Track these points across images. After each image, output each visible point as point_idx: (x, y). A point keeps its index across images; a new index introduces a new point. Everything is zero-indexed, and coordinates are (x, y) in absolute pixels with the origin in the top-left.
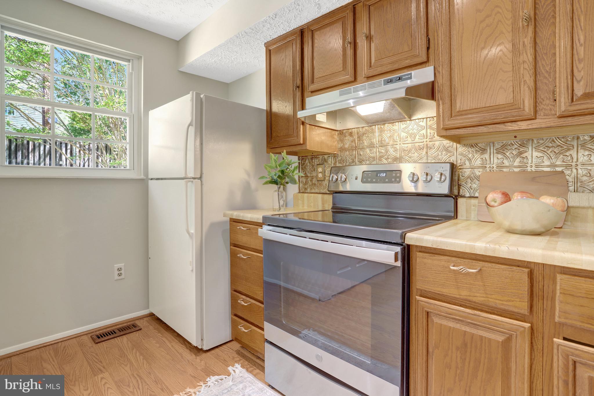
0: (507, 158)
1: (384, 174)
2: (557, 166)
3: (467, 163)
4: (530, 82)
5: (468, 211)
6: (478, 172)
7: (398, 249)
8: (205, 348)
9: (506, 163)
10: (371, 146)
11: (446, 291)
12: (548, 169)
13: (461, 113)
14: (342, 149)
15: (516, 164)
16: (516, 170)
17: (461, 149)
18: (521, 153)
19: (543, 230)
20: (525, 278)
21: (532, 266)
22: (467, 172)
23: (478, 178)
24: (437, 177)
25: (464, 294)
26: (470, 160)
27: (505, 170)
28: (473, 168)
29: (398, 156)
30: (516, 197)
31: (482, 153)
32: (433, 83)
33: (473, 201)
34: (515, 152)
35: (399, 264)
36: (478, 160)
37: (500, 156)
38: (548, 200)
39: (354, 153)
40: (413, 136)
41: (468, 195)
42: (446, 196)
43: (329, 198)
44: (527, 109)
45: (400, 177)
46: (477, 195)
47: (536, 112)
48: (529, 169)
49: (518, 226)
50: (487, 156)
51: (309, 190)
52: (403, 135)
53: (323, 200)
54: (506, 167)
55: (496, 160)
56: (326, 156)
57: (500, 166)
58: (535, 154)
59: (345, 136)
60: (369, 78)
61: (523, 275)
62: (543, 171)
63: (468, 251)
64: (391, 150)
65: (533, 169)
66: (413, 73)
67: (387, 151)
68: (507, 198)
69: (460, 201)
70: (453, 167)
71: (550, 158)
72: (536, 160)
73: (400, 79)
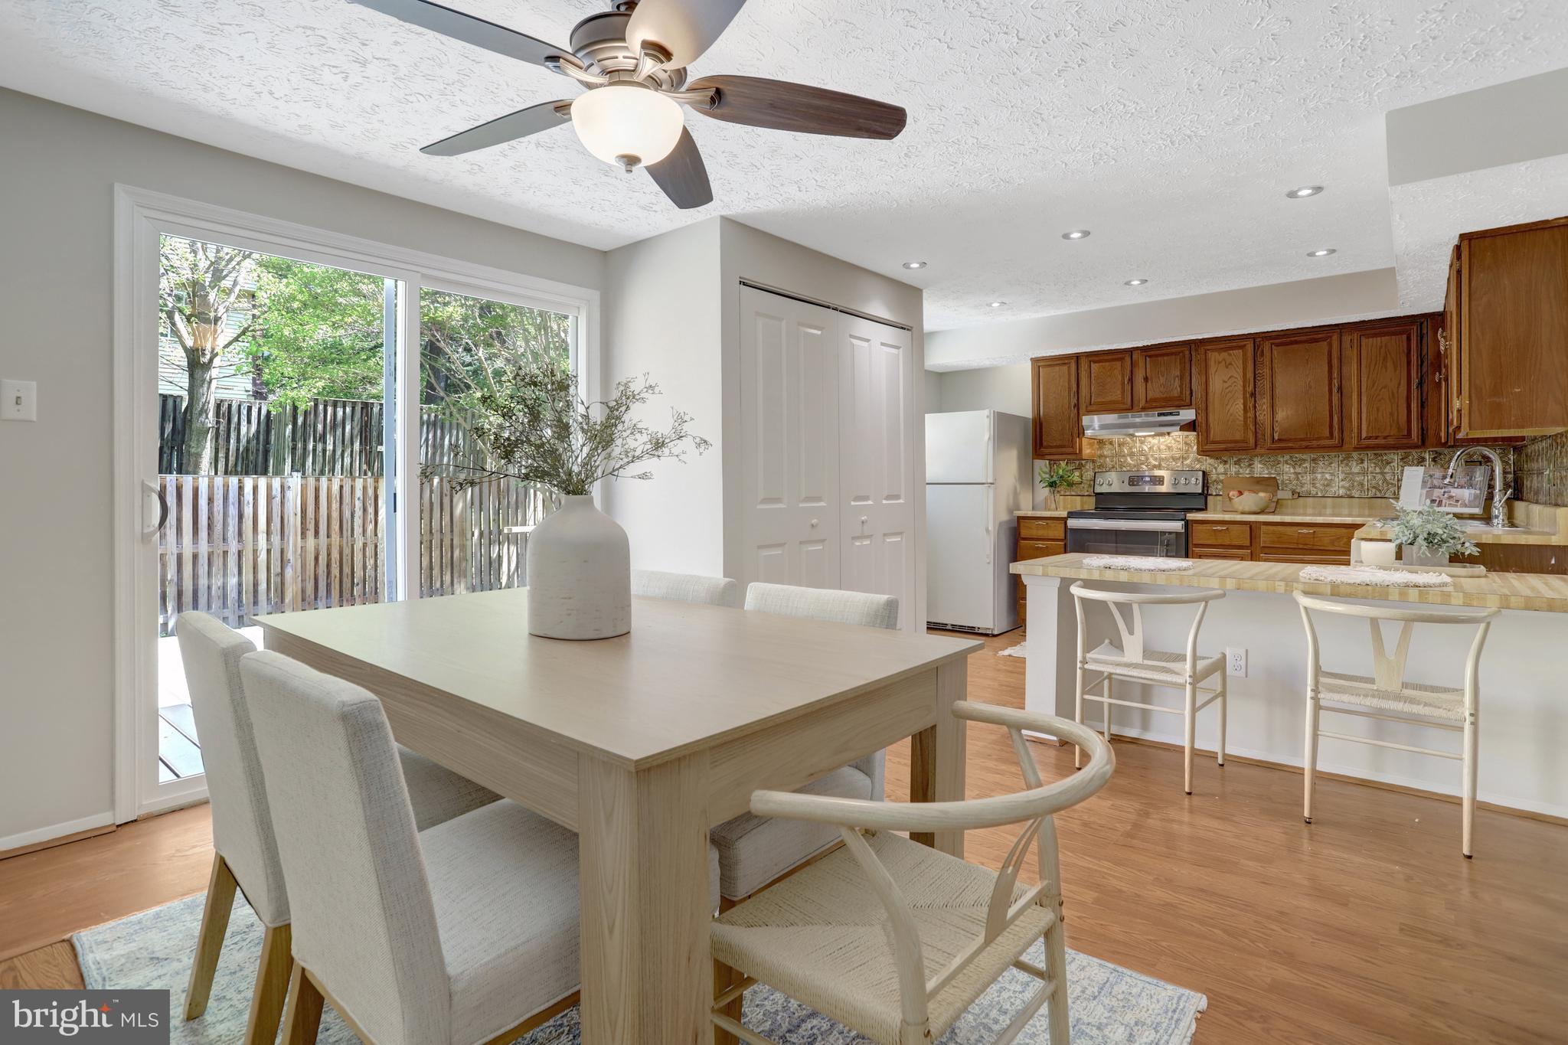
0: (1241, 467)
1: (1149, 479)
2: (1272, 474)
3: (1214, 470)
4: (1253, 428)
5: (1215, 506)
6: (1222, 477)
7: (1183, 522)
8: (996, 633)
9: (1241, 470)
10: (1132, 455)
11: (1209, 542)
12: (1266, 475)
13: (1214, 442)
14: (1101, 456)
15: (1247, 472)
16: (1248, 476)
17: (1210, 461)
18: (1250, 465)
19: (1259, 511)
20: (1248, 529)
21: (1251, 524)
22: (1214, 477)
23: (1222, 481)
24: (1193, 480)
25: (1220, 542)
26: (1216, 468)
27: (1240, 476)
28: (1218, 474)
29: (1157, 463)
30: (1246, 494)
31: (1224, 464)
32: (1194, 421)
33: (1219, 498)
34: (1247, 464)
35: (1183, 531)
36: (1221, 468)
37: (1237, 466)
38: (1262, 494)
39: (1114, 459)
40: (1169, 448)
41: (1214, 494)
42: (1200, 494)
43: (1093, 500)
44: (1251, 442)
45: (1163, 481)
46: (1221, 493)
47: (1256, 445)
48: (1255, 475)
49: (1247, 509)
50: (1228, 466)
51: (1062, 493)
52: (1162, 447)
53: (1082, 502)
54: (1241, 473)
55: (1234, 469)
56: (1083, 462)
57: (1237, 473)
58: (1259, 466)
59: (1105, 445)
60: (1144, 409)
61: (1247, 528)
62: (1264, 477)
63: (1221, 519)
64: (1151, 460)
65: (1258, 475)
66: (1181, 412)
67: (1147, 459)
68: (1241, 493)
69: (1209, 498)
70: (1204, 473)
71: (1268, 468)
72: (1260, 469)
73: (1171, 414)
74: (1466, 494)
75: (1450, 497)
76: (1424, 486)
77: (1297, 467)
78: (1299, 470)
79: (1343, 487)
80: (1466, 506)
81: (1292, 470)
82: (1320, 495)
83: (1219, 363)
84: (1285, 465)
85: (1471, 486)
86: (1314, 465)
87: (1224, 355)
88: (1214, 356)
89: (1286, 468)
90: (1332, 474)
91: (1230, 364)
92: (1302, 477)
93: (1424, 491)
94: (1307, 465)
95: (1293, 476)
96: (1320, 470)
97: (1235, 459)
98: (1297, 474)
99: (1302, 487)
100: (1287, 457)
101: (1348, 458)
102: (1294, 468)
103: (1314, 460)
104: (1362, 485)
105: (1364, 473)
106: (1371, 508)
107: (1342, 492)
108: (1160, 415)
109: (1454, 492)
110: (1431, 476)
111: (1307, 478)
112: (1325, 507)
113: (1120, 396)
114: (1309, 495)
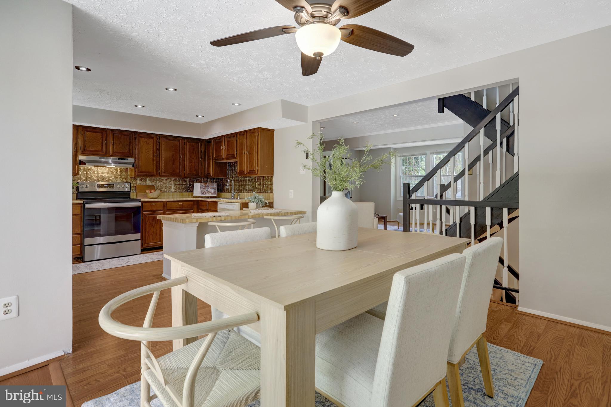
0: (142, 182)
1: (107, 186)
2: (153, 184)
3: (132, 182)
4: (155, 168)
5: (133, 196)
6: (135, 185)
11: (149, 209)
12: (151, 185)
13: (142, 172)
15: (144, 183)
16: (145, 185)
17: (130, 179)
18: (145, 181)
20: (163, 204)
21: (164, 202)
23: (135, 187)
25: (153, 209)
26: (133, 182)
27: (142, 185)
28: (133, 184)
31: (136, 180)
32: (134, 163)
34: (144, 180)
36: (135, 182)
37: (141, 181)
39: (86, 176)
42: (128, 192)
44: (155, 173)
45: (114, 187)
46: (135, 191)
50: (137, 181)
54: (142, 184)
55: (139, 182)
57: (141, 184)
58: (149, 181)
60: (112, 156)
65: (148, 185)
66: (129, 159)
69: (131, 193)
70: (130, 183)
71: (151, 182)
72: (149, 182)
73: (124, 159)
74: (212, 191)
75: (208, 192)
76: (200, 189)
77: (161, 182)
78: (161, 183)
79: (174, 189)
80: (212, 194)
81: (159, 183)
82: (168, 191)
83: (144, 142)
84: (157, 181)
85: (213, 189)
86: (166, 181)
87: (146, 139)
88: (142, 140)
89: (157, 182)
90: (171, 185)
91: (148, 143)
92: (162, 185)
93: (201, 190)
94: (164, 181)
95: (159, 185)
96: (168, 183)
97: (140, 178)
98: (161, 184)
99: (162, 189)
100: (158, 179)
101: (175, 180)
102: (160, 182)
103: (166, 180)
104: (179, 188)
105: (179, 184)
106: (182, 195)
107: (174, 190)
108: (119, 159)
109: (209, 190)
110: (202, 186)
111: (164, 187)
112: (170, 196)
113: (101, 149)
114: (164, 192)
